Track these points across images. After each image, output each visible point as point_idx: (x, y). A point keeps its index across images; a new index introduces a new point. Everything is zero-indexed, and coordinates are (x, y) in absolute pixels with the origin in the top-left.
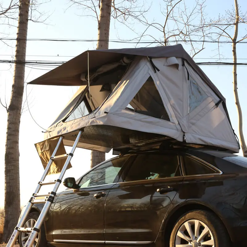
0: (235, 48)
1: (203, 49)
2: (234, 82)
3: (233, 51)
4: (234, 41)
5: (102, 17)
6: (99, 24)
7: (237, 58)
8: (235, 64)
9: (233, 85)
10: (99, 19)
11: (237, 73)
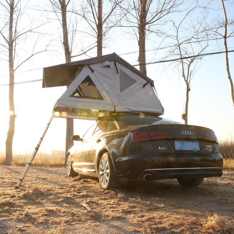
0: (225, 42)
1: (208, 45)
2: (226, 64)
3: (224, 44)
4: (225, 37)
5: (140, 38)
6: (139, 42)
7: (228, 48)
8: (227, 52)
9: (226, 66)
10: (139, 40)
11: (228, 58)
